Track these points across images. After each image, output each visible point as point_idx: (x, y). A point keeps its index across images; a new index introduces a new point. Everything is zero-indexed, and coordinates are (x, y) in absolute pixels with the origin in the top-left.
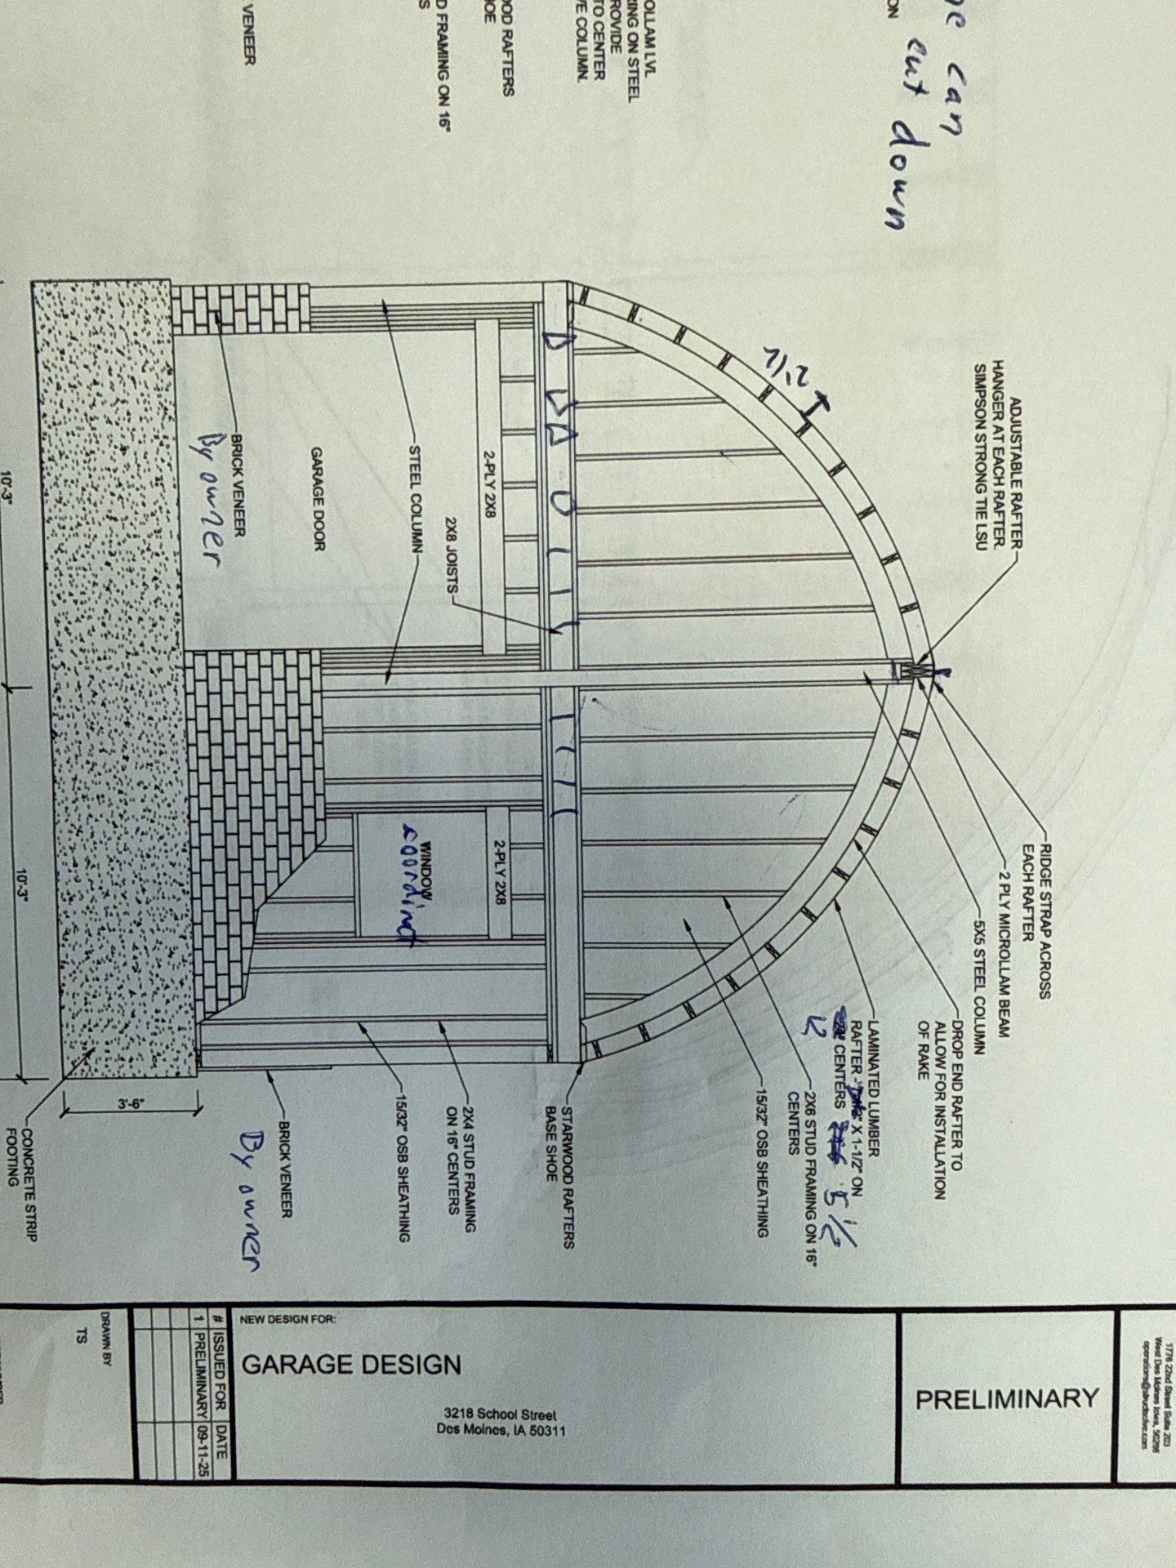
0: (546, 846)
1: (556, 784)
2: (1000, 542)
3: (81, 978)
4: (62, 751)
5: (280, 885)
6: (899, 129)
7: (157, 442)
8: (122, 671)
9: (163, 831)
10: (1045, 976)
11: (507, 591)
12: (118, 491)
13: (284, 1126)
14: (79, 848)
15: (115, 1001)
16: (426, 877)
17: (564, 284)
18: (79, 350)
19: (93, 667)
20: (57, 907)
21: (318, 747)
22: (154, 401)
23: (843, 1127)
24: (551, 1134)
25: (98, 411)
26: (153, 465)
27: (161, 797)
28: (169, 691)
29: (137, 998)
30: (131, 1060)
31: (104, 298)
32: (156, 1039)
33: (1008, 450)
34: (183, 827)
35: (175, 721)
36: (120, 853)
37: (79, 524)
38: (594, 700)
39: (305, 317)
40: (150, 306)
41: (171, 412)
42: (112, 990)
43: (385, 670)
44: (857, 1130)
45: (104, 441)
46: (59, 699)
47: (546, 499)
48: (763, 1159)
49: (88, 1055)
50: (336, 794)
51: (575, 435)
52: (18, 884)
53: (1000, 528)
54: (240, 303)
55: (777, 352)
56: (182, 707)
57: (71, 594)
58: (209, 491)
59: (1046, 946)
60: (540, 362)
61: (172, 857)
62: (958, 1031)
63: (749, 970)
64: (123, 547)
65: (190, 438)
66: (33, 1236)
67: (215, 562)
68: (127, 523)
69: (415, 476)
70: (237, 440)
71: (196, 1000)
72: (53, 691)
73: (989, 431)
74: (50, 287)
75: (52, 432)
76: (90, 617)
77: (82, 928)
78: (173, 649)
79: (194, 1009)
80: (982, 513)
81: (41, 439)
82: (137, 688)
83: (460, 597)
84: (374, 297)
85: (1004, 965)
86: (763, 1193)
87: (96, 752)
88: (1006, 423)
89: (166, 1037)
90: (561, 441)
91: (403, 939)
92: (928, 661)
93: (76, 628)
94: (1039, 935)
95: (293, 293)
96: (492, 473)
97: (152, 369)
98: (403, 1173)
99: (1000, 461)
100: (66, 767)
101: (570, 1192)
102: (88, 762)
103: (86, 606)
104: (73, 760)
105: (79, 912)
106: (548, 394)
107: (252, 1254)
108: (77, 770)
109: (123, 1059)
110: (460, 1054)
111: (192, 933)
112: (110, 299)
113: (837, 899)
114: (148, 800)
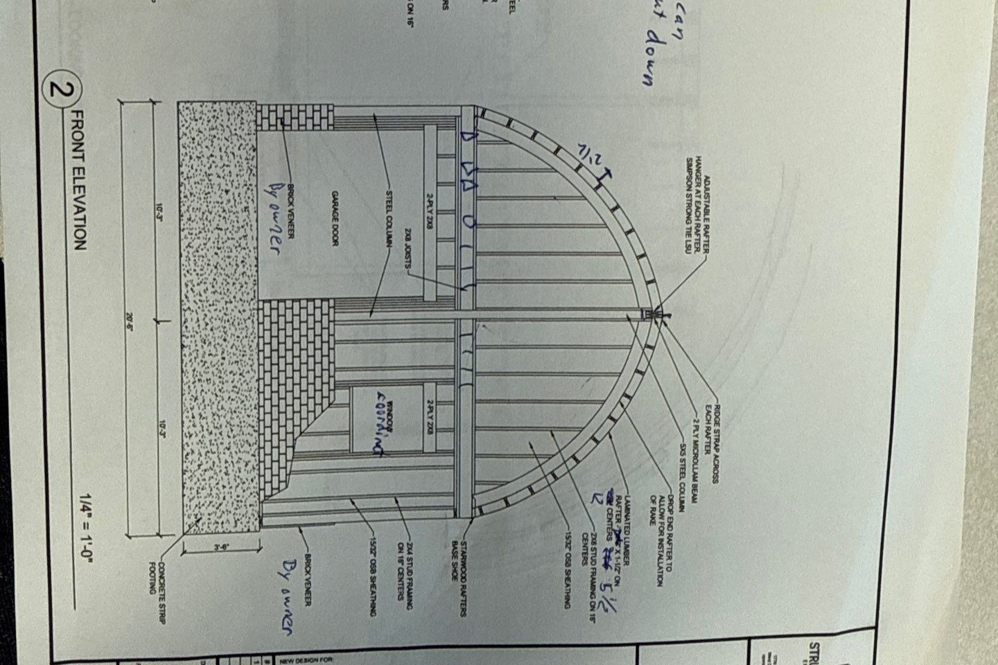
0: (455, 403)
1: (462, 371)
2: (698, 250)
3: (195, 480)
4: (187, 355)
5: (308, 426)
6: (651, 34)
7: (245, 188)
8: (223, 312)
9: (243, 398)
10: (716, 472)
11: (438, 268)
12: (223, 215)
13: (308, 556)
14: (196, 407)
15: (215, 491)
16: (389, 420)
17: (472, 108)
18: (203, 138)
19: (206, 310)
20: (183, 441)
21: (332, 352)
22: (245, 166)
23: (611, 550)
24: (455, 555)
25: (213, 170)
26: (243, 201)
27: (243, 379)
28: (249, 322)
29: (227, 490)
30: (222, 523)
31: (218, 110)
32: (238, 512)
33: (703, 203)
34: (254, 394)
35: (252, 337)
36: (219, 410)
37: (200, 232)
38: (484, 326)
39: (331, 122)
40: (244, 115)
41: (254, 171)
42: (212, 486)
43: (370, 310)
44: (618, 552)
45: (216, 188)
46: (186, 327)
47: (460, 220)
48: (568, 568)
49: (198, 521)
50: (340, 376)
51: (477, 186)
52: (160, 429)
53: (698, 242)
54: (295, 114)
55: (585, 146)
56: (256, 331)
57: (195, 270)
58: (274, 214)
59: (716, 457)
60: (458, 148)
61: (248, 412)
62: (671, 501)
63: (563, 469)
64: (226, 245)
65: (264, 185)
66: (163, 621)
67: (276, 252)
68: (228, 232)
69: (389, 207)
70: (291, 187)
71: (260, 490)
72: (183, 323)
73: (693, 193)
74: (188, 105)
75: (186, 182)
76: (205, 283)
77: (197, 452)
78: (252, 299)
79: (259, 495)
80: (689, 234)
81: (180, 186)
82: (231, 321)
83: (412, 271)
84: (369, 112)
85: (695, 466)
86: (568, 585)
87: (206, 356)
88: (702, 189)
89: (243, 510)
90: (469, 189)
91: (376, 453)
92: (660, 309)
93: (196, 289)
94: (713, 451)
95: (324, 109)
96: (431, 205)
97: (244, 149)
98: (373, 579)
99: (698, 208)
100: (189, 364)
101: (464, 587)
102: (202, 361)
103: (203, 277)
104: (193, 360)
105: (195, 444)
106: (462, 164)
107: (288, 626)
108: (195, 365)
109: (218, 523)
110: (406, 514)
111: (259, 453)
112: (222, 111)
113: (611, 432)
114: (235, 382)
